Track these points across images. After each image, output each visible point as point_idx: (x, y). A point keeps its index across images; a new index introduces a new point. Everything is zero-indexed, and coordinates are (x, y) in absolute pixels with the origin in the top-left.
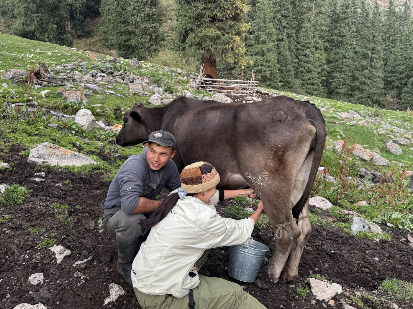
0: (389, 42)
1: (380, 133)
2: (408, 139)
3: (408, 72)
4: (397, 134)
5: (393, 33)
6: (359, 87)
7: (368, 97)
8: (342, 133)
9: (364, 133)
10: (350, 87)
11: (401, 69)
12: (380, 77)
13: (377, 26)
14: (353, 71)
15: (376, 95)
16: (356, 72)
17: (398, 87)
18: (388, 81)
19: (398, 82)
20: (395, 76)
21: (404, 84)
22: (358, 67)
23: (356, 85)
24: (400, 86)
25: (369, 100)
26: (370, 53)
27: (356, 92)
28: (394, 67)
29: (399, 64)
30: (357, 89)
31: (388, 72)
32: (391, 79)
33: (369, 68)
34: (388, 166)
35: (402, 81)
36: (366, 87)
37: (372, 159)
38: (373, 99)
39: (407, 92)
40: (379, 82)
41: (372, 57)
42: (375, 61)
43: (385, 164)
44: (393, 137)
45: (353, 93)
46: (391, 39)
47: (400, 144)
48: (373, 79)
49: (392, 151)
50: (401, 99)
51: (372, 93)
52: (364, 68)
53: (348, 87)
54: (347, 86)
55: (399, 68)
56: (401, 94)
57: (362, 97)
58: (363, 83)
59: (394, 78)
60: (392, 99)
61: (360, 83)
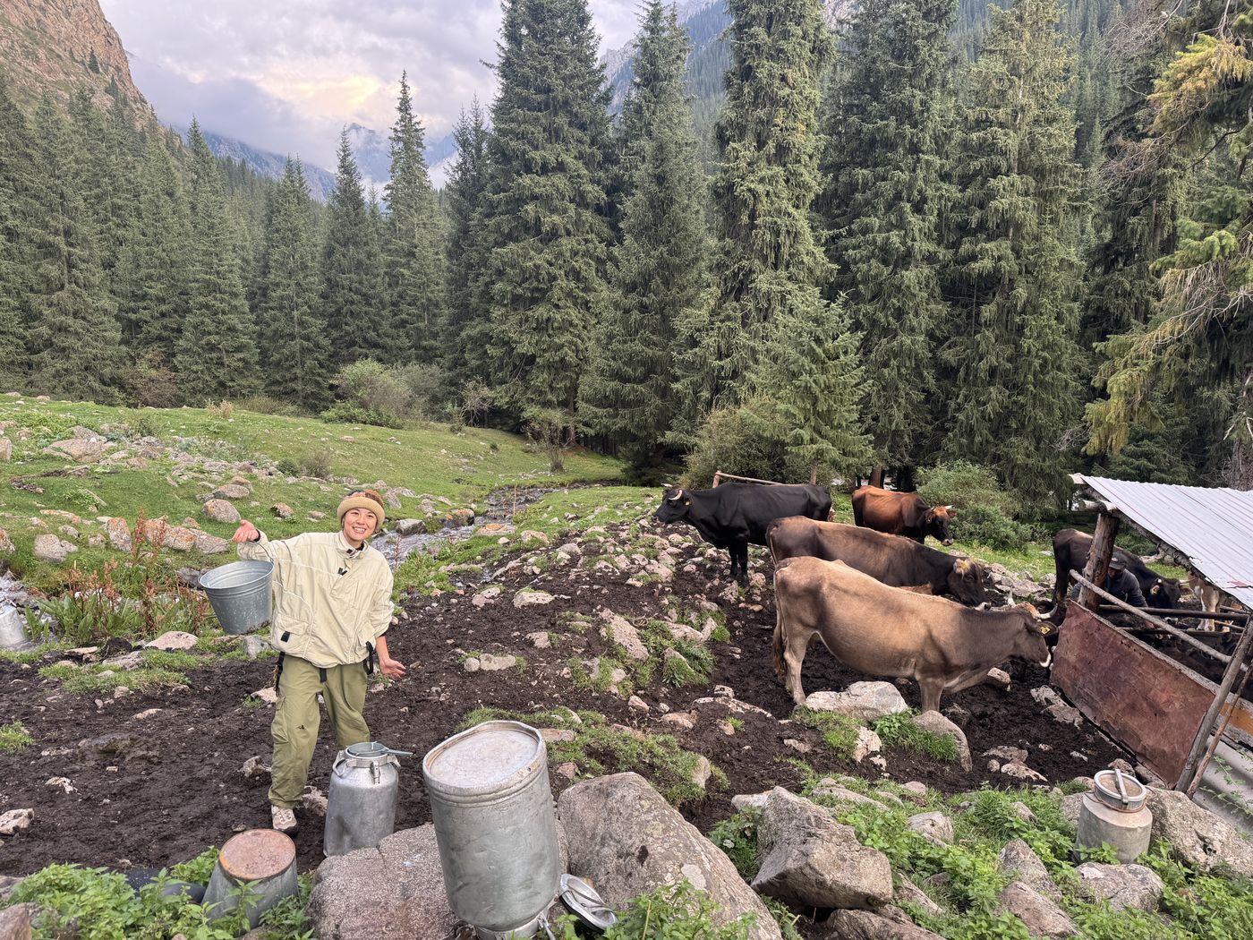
0: (105, 209)
1: (181, 481)
2: (242, 484)
3: (175, 299)
4: (215, 477)
5: (110, 188)
6: (49, 339)
7: (86, 369)
8: (96, 498)
9: (146, 487)
10: (21, 343)
11: (156, 289)
12: (106, 312)
13: (65, 168)
14: (18, 293)
15: (108, 362)
16: (32, 295)
17: (160, 338)
18: (129, 320)
19: (158, 324)
20: (145, 308)
21: (173, 330)
22: (34, 280)
23: (40, 336)
24: (165, 334)
25: (91, 378)
26: (60, 241)
27: (45, 354)
28: (136, 283)
29: (149, 277)
30: (46, 346)
31: (124, 296)
32: (138, 316)
33: (67, 286)
34: (228, 552)
35: (166, 321)
36: (71, 341)
37: (194, 545)
38: (102, 375)
39: (186, 351)
40: (108, 326)
41: (70, 255)
42: (83, 266)
43: (222, 549)
44: (212, 486)
45: (35, 358)
46: (108, 202)
47: (230, 498)
48: (89, 318)
49: (220, 517)
50: (175, 369)
51: (95, 358)
52: (51, 286)
53: (15, 340)
54: (10, 338)
55: (151, 287)
56: (174, 355)
57: (66, 370)
58: (62, 329)
59: (145, 315)
60: (153, 373)
61: (51, 328)
